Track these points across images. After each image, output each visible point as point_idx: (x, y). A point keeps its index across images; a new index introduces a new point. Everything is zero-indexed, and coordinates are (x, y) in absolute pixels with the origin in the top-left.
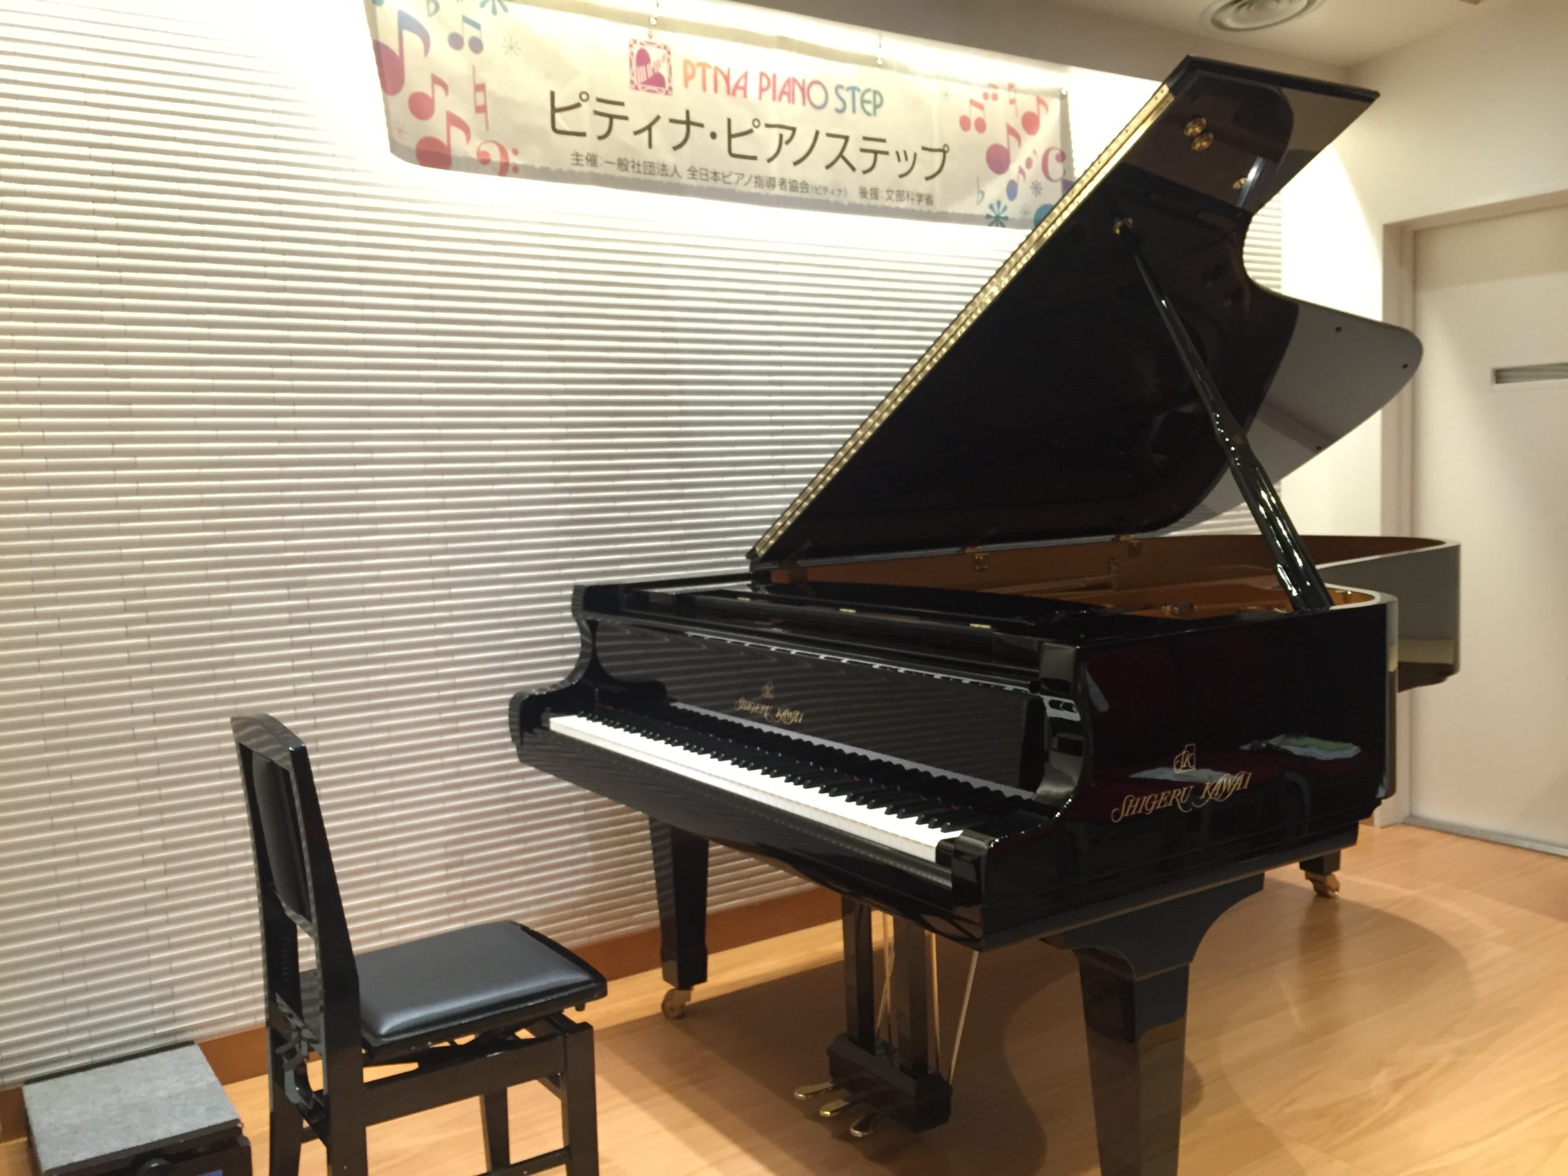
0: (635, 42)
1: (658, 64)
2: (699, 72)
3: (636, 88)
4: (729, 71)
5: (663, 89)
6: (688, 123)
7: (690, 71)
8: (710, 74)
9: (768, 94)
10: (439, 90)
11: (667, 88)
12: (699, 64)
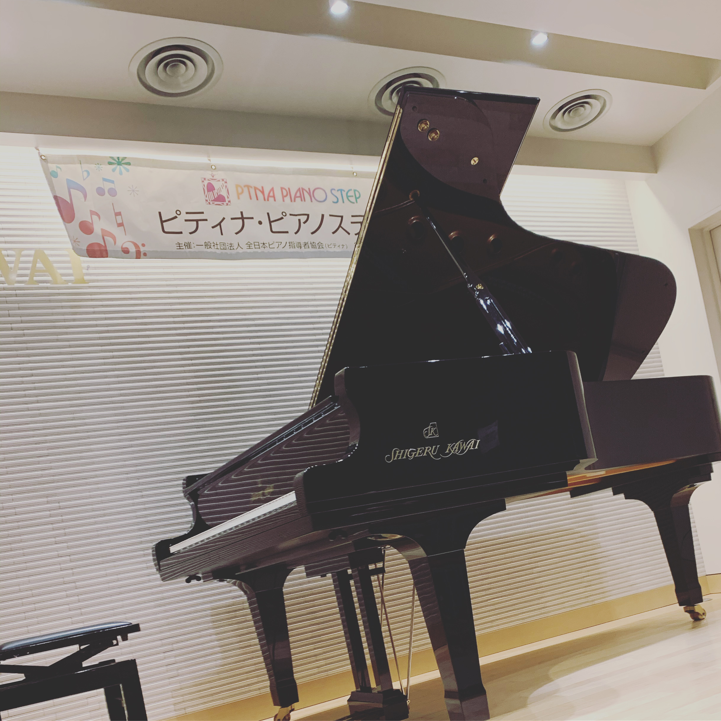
0: (205, 179)
1: (220, 190)
2: (246, 190)
3: (209, 203)
4: (262, 188)
5: (224, 203)
6: (243, 218)
7: (240, 190)
8: (252, 191)
9: (287, 199)
10: (95, 217)
11: (227, 202)
12: (245, 186)
